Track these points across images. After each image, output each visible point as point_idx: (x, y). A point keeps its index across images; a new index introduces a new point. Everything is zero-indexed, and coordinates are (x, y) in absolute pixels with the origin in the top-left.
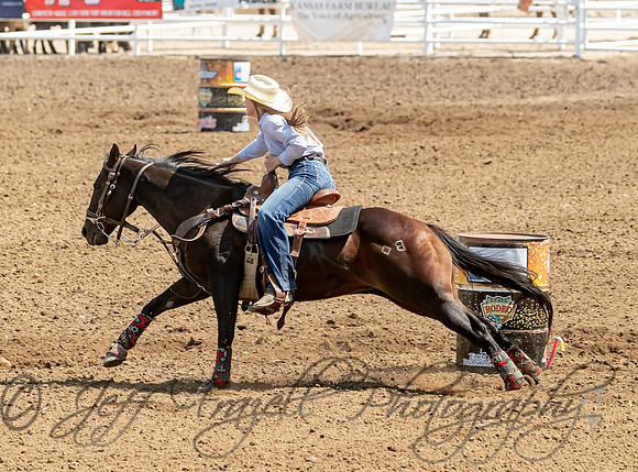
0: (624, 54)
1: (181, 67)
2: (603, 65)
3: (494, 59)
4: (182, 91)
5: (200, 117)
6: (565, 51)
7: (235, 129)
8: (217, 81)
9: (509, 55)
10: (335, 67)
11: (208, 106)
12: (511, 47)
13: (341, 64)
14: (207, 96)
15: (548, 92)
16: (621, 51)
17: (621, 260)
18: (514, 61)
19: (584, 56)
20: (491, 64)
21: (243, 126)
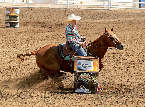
1: (1, 10)
2: (115, 12)
3: (86, 10)
4: (1, 16)
5: (6, 23)
6: (105, 8)
7: (15, 27)
8: (11, 14)
10: (43, 11)
11: (8, 21)
12: (91, 7)
13: (44, 10)
14: (8, 18)
15: (100, 19)
16: (120, 8)
17: (119, 64)
18: (91, 10)
19: (110, 9)
20: (85, 11)
21: (18, 26)
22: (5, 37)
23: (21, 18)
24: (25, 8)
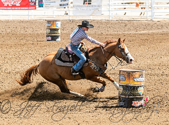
0: (165, 19)
1: (41, 23)
2: (159, 22)
6: (148, 18)
7: (56, 40)
8: (51, 27)
9: (133, 20)
11: (49, 34)
14: (49, 31)
15: (144, 30)
16: (164, 18)
17: (164, 77)
20: (128, 22)
23: (62, 30)
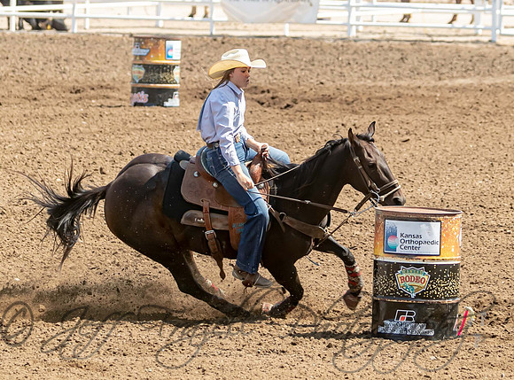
1: (116, 44)
3: (414, 42)
4: (116, 67)
5: (133, 92)
6: (482, 36)
7: (166, 104)
8: (149, 58)
9: (428, 39)
10: (263, 48)
11: (140, 82)
12: (430, 32)
13: (268, 44)
14: (139, 72)
15: (464, 74)
18: (432, 44)
20: (411, 47)
21: (174, 102)
22: (129, 139)
23: (185, 71)
24: (199, 38)
